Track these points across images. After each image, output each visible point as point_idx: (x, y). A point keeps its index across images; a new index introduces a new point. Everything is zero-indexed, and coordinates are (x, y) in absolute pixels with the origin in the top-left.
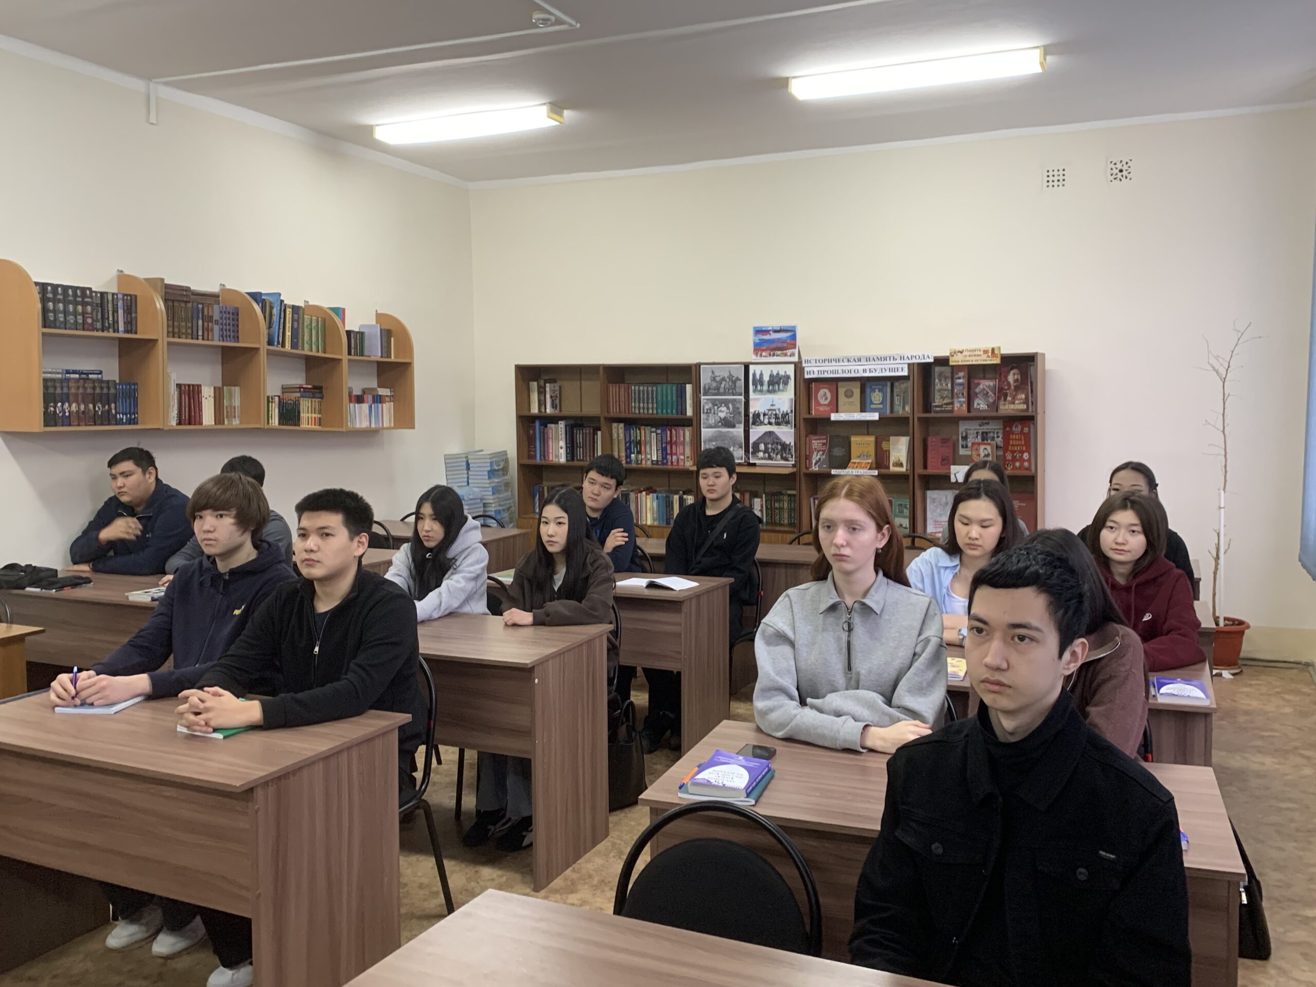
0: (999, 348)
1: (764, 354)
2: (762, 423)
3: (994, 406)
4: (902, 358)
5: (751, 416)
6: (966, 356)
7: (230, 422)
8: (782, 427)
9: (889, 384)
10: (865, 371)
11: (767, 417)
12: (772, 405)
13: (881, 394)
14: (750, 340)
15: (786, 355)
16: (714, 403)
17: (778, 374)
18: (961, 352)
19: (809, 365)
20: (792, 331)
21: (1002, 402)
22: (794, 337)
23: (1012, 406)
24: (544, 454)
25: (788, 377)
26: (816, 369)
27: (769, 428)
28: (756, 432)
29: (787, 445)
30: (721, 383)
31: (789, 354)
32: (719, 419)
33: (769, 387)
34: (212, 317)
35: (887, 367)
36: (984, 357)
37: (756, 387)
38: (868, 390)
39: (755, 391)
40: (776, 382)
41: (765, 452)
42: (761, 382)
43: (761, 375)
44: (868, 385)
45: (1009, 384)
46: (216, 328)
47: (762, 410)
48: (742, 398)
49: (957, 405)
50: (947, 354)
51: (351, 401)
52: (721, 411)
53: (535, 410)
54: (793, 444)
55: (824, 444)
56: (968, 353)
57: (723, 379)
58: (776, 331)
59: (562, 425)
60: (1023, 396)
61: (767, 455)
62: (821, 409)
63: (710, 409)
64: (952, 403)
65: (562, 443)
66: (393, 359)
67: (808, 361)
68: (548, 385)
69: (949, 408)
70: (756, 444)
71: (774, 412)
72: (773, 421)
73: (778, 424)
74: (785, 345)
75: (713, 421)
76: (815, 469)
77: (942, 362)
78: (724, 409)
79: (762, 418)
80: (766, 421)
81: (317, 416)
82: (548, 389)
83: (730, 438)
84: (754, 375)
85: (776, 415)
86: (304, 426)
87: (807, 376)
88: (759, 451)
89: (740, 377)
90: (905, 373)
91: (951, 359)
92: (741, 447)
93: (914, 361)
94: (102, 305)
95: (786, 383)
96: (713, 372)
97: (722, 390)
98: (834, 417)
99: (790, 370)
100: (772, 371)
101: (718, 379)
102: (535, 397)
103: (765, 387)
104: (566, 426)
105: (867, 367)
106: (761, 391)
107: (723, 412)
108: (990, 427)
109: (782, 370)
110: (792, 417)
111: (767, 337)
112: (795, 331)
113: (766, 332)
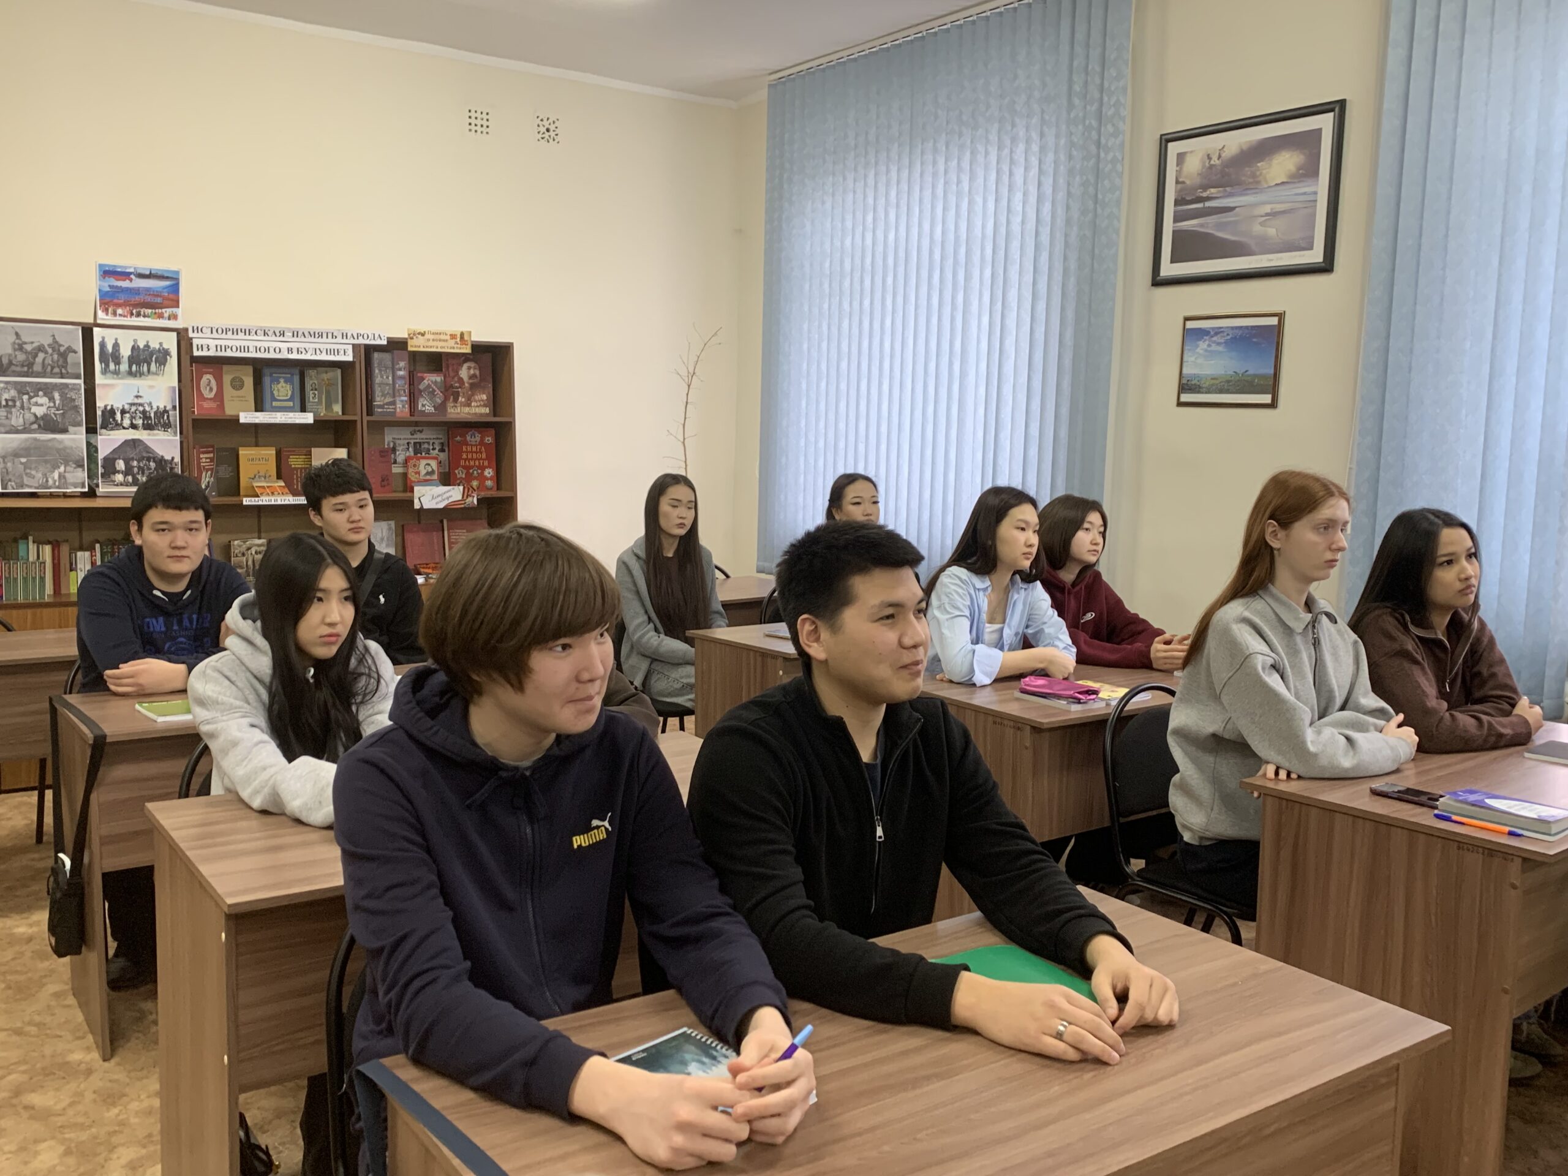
0: (469, 333)
1: (119, 311)
2: (119, 426)
3: (441, 408)
4: (344, 336)
5: (99, 413)
6: (428, 340)
8: (156, 432)
10: (290, 350)
11: (128, 415)
12: (137, 397)
13: (288, 387)
14: (91, 287)
15: (161, 316)
16: (21, 389)
17: (147, 346)
18: (423, 335)
19: (200, 335)
20: (173, 280)
21: (450, 404)
22: (175, 289)
23: (467, 410)
25: (166, 353)
26: (212, 343)
27: (131, 434)
28: (108, 441)
29: (166, 461)
30: (36, 356)
31: (166, 315)
32: (33, 419)
33: (130, 367)
35: (322, 347)
36: (452, 343)
37: (107, 365)
38: (267, 380)
39: (105, 372)
40: (144, 359)
41: (126, 474)
42: (117, 360)
43: (116, 345)
44: (266, 371)
45: (461, 380)
47: (118, 405)
48: (81, 382)
49: (399, 405)
50: (406, 336)
52: (36, 404)
54: (177, 459)
56: (431, 337)
57: (41, 349)
58: (141, 276)
60: (483, 397)
61: (130, 478)
62: (206, 405)
63: (14, 401)
64: (394, 403)
67: (199, 329)
69: (390, 409)
70: (109, 462)
71: (141, 409)
72: (140, 422)
73: (148, 427)
74: (159, 300)
75: (21, 420)
77: (396, 346)
78: (42, 400)
79: (118, 416)
80: (127, 422)
83: (58, 451)
84: (103, 345)
85: (144, 412)
87: (196, 353)
88: (116, 472)
89: (75, 347)
90: (349, 358)
91: (410, 342)
92: (82, 466)
93: (361, 341)
95: (161, 362)
96: (17, 334)
97: (37, 368)
98: (245, 418)
99: (170, 342)
100: (135, 341)
101: (29, 348)
103: (124, 367)
105: (294, 346)
106: (116, 373)
107: (41, 406)
108: (427, 435)
109: (155, 340)
110: (175, 416)
111: (125, 284)
112: (177, 279)
113: (125, 275)
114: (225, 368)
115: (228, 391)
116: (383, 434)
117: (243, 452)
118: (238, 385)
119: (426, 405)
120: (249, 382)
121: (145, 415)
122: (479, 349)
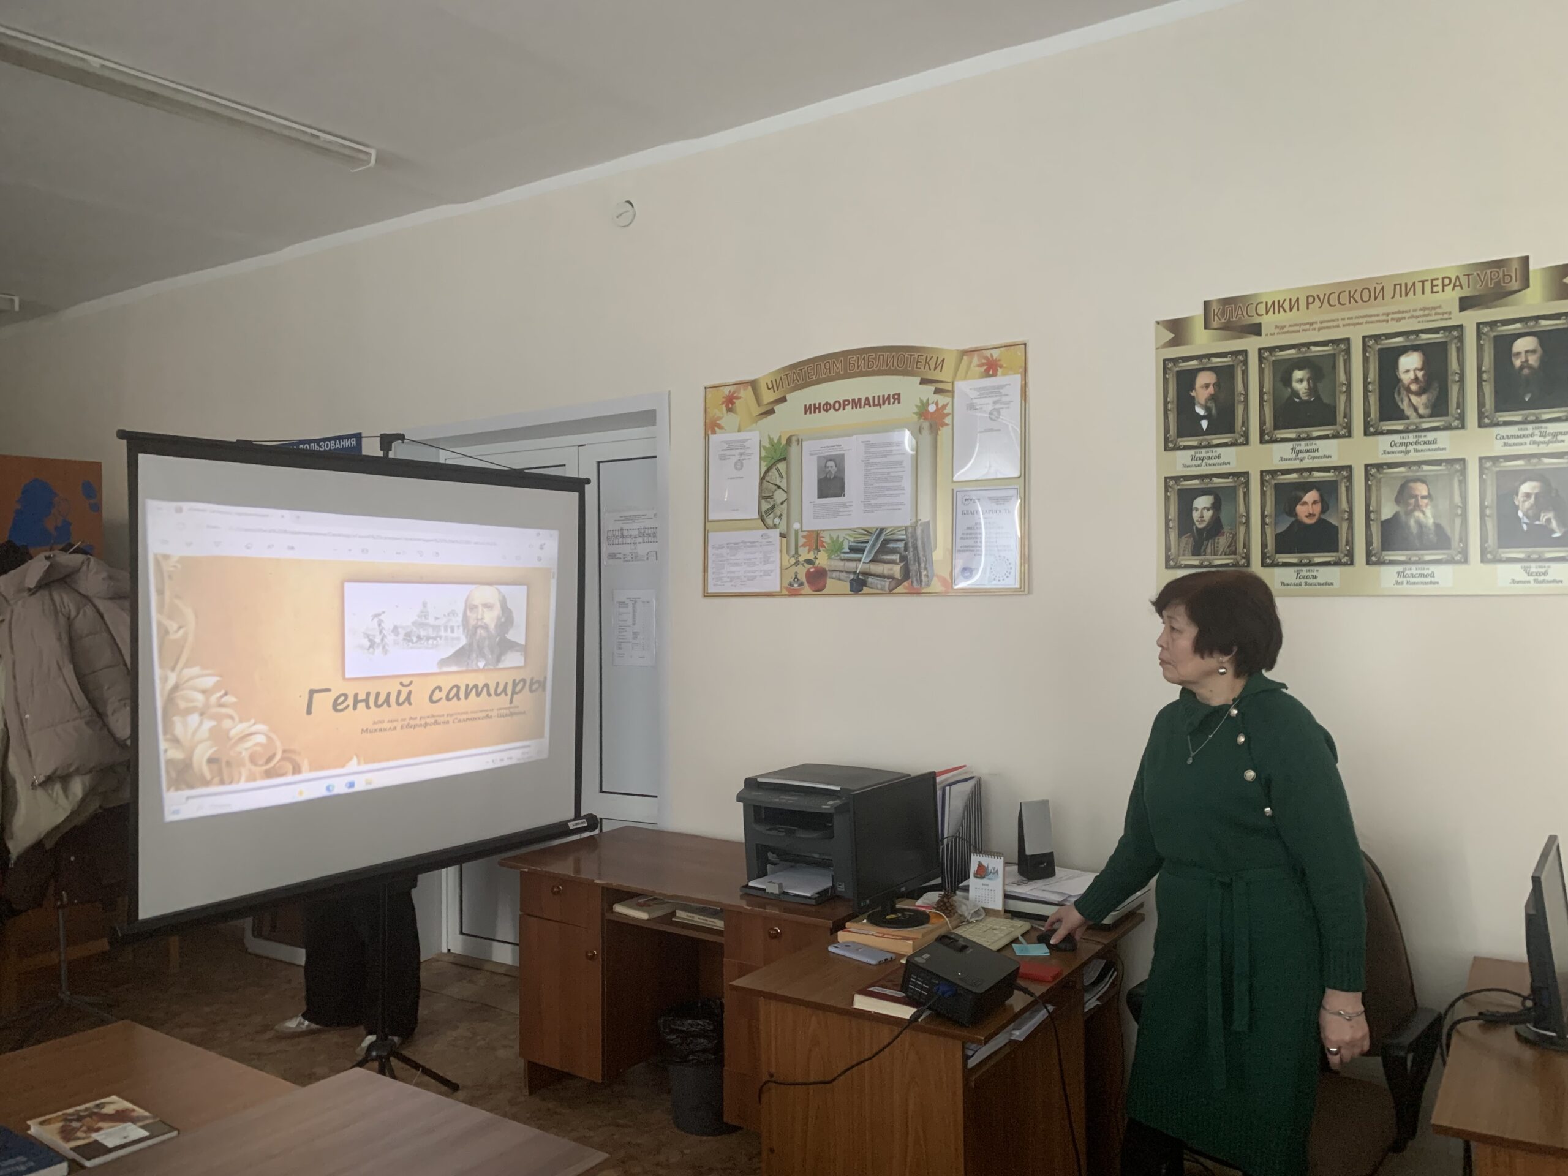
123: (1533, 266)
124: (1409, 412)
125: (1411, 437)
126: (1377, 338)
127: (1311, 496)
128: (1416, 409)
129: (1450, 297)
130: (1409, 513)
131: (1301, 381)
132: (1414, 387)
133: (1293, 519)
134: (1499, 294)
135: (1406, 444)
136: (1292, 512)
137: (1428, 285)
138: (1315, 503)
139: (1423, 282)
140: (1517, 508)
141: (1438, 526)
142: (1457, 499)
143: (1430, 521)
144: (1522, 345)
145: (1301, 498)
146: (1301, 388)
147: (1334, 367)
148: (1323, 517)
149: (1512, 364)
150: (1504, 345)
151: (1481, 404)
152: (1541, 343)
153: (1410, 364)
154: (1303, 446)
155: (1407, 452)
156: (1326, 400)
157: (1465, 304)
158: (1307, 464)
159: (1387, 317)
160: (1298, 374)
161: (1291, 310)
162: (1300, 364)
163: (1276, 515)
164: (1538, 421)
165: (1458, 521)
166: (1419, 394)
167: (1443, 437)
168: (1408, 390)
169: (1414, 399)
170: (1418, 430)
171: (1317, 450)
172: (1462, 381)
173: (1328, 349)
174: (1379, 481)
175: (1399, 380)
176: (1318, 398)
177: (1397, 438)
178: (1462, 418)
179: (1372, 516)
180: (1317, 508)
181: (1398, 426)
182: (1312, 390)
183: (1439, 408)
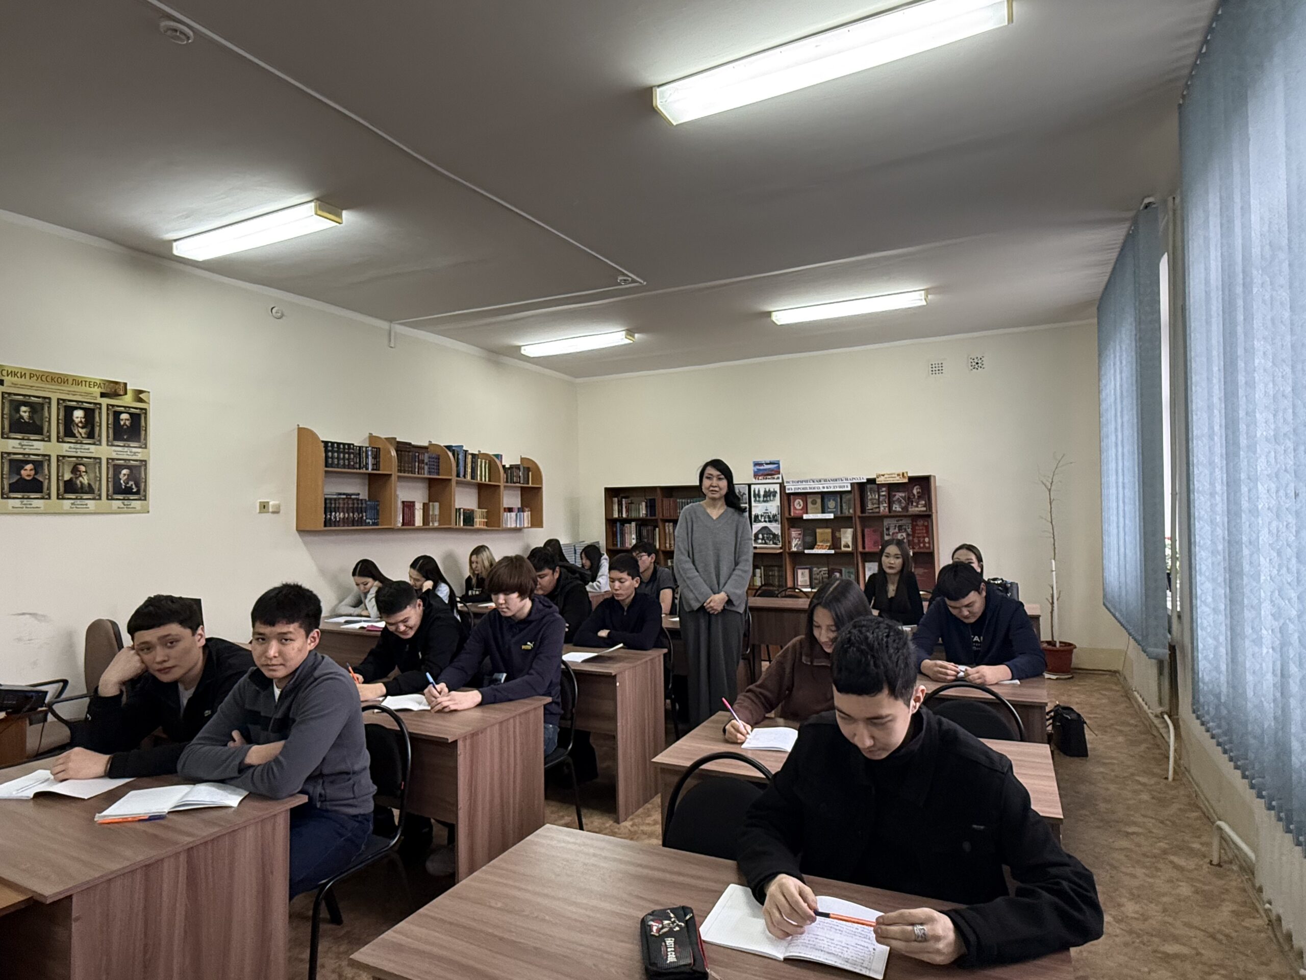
0: (907, 473)
1: (760, 478)
2: (760, 521)
3: (905, 509)
4: (847, 479)
5: (753, 517)
6: (886, 478)
7: (433, 524)
8: (772, 523)
9: (839, 496)
10: (824, 488)
11: (763, 517)
12: (766, 510)
13: (834, 503)
14: (751, 469)
15: (774, 478)
17: (769, 490)
18: (883, 475)
19: (789, 484)
20: (777, 463)
21: (910, 506)
22: (779, 467)
23: (917, 509)
24: (623, 542)
25: (776, 492)
26: (793, 487)
27: (764, 524)
29: (776, 535)
31: (776, 478)
33: (764, 498)
34: (423, 461)
35: (837, 485)
36: (898, 478)
37: (756, 498)
38: (826, 500)
39: (755, 501)
40: (768, 495)
41: (763, 539)
42: (759, 495)
43: (759, 491)
44: (826, 497)
45: (914, 495)
46: (426, 467)
47: (760, 513)
48: (747, 505)
49: (882, 509)
50: (874, 476)
51: (505, 511)
53: (616, 515)
54: (780, 534)
55: (800, 534)
56: (890, 476)
59: (633, 524)
60: (923, 502)
61: (764, 541)
62: (797, 512)
64: (879, 507)
65: (634, 536)
66: (530, 485)
67: (788, 482)
68: (624, 500)
69: (877, 510)
71: (768, 514)
72: (767, 520)
73: (770, 521)
74: (773, 472)
76: (794, 549)
77: (871, 481)
79: (760, 518)
80: (763, 520)
81: (486, 520)
82: (624, 502)
84: (754, 491)
85: (769, 516)
86: (477, 526)
87: (787, 491)
88: (759, 539)
90: (849, 489)
91: (877, 480)
93: (854, 481)
94: (360, 454)
95: (774, 496)
98: (805, 517)
99: (777, 488)
100: (765, 489)
102: (616, 507)
103: (762, 499)
104: (636, 525)
105: (825, 486)
106: (759, 501)
108: (904, 522)
109: (772, 488)
110: (779, 517)
111: (762, 468)
112: (778, 464)
113: (761, 464)
114: (808, 496)
115: (810, 506)
116: (883, 522)
117: (818, 531)
118: (814, 503)
119: (897, 508)
120: (819, 501)
121: (769, 517)
122: (914, 480)
123: (128, 387)
124: (77, 435)
125: (78, 446)
126: (64, 400)
127: (29, 467)
128: (81, 434)
129: (97, 391)
130: (77, 478)
131: (25, 412)
132: (80, 425)
133: (19, 477)
134: (115, 395)
135: (76, 449)
136: (19, 474)
137: (87, 383)
138: (31, 470)
139: (86, 382)
140: (120, 479)
141: (89, 484)
142: (98, 474)
143: (86, 481)
144: (124, 416)
145: (23, 467)
146: (26, 415)
147: (43, 409)
148: (36, 477)
149: (120, 423)
150: (117, 415)
151: (108, 437)
152: (131, 417)
153: (78, 415)
154: (25, 442)
155: (77, 452)
156: (38, 423)
157: (103, 395)
158: (27, 451)
159: (69, 393)
160: (23, 408)
161: (21, 377)
162: (25, 404)
163: (10, 474)
164: (129, 446)
165: (98, 483)
166: (82, 428)
167: (92, 448)
168: (78, 426)
169: (80, 430)
170: (81, 443)
171: (32, 446)
172: (100, 426)
173: (40, 400)
174: (63, 463)
175: (73, 421)
176: (34, 422)
177: (72, 445)
178: (100, 441)
179: (60, 478)
180: (33, 472)
181: (73, 440)
182: (30, 417)
183: (91, 435)
